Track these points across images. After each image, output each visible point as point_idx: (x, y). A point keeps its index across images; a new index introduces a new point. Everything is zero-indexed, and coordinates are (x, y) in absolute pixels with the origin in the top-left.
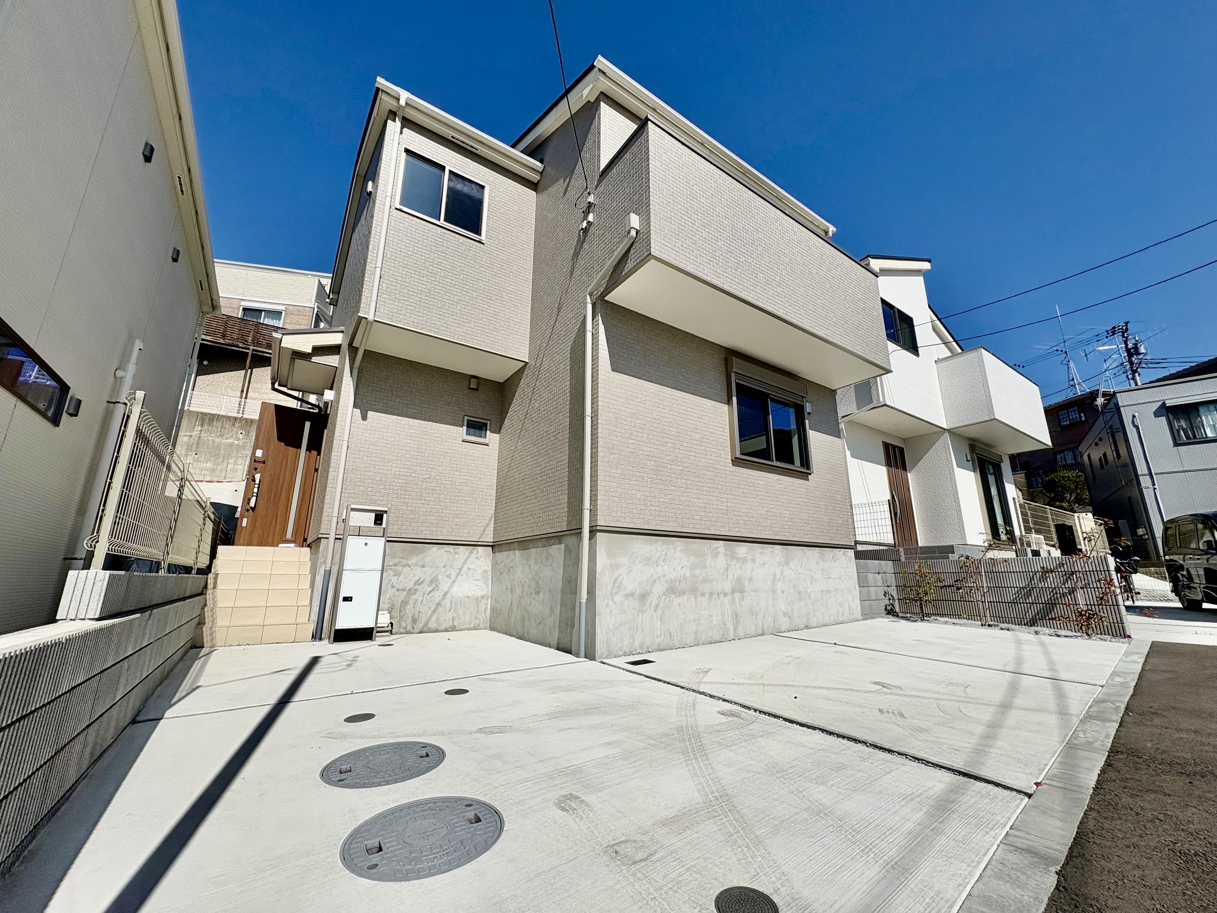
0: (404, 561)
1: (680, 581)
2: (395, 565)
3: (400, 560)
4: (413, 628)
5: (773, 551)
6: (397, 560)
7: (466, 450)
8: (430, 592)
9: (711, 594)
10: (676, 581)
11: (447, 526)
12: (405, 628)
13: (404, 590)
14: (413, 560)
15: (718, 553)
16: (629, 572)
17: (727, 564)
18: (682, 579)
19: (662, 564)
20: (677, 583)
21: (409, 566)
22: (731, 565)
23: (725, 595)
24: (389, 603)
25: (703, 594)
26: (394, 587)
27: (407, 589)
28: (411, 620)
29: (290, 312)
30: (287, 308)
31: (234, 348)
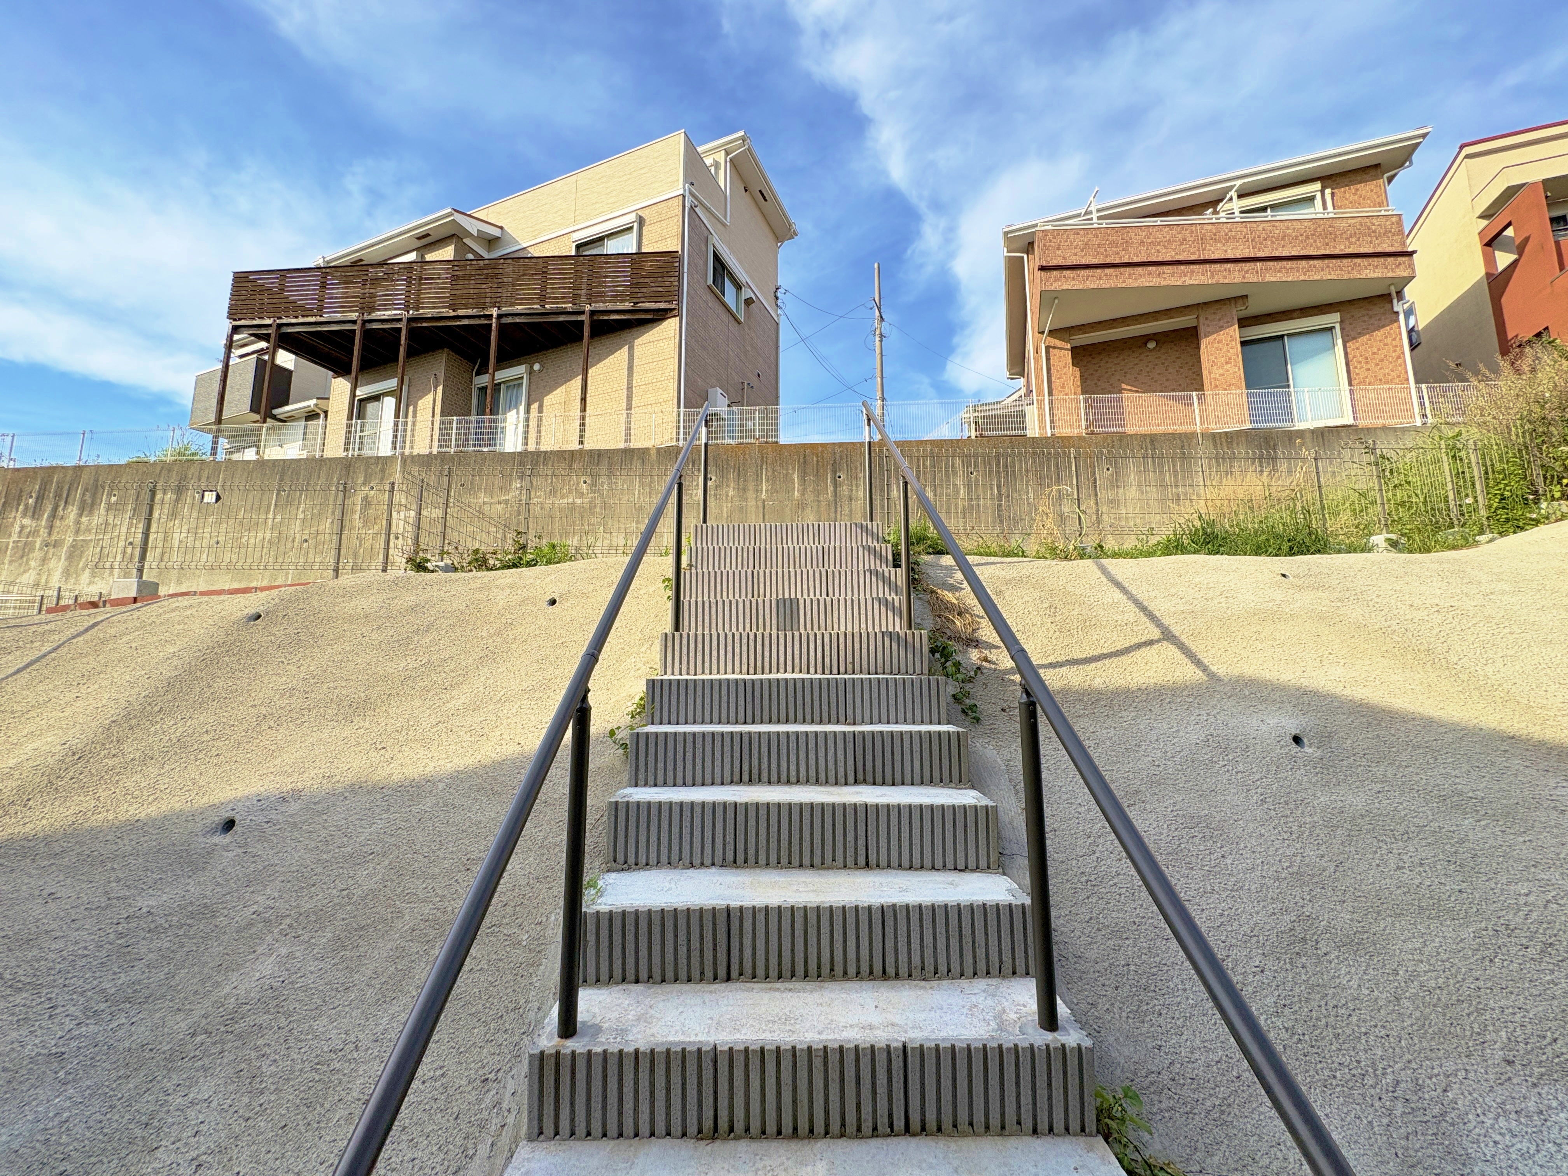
29: (647, 222)
30: (641, 217)
31: (562, 318)
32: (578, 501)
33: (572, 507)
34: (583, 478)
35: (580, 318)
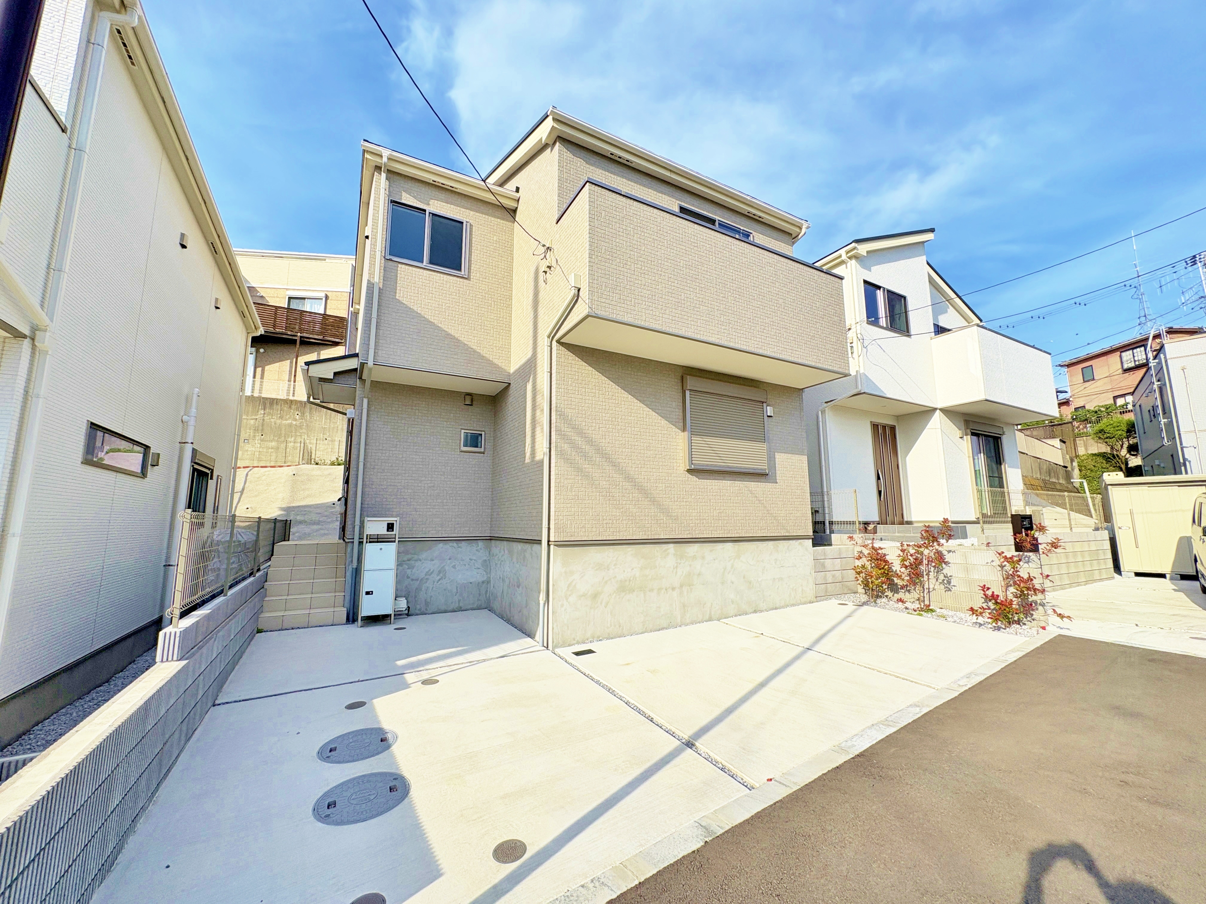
0: (416, 557)
1: (630, 581)
2: (409, 560)
3: (413, 556)
4: (426, 609)
5: (723, 548)
6: (409, 556)
7: (464, 459)
8: (439, 580)
9: (660, 589)
10: (626, 581)
11: (450, 526)
12: (420, 610)
13: (417, 580)
14: (424, 555)
15: (668, 554)
16: (582, 577)
17: (677, 563)
18: (632, 579)
19: (614, 567)
20: (627, 583)
21: (420, 561)
22: (680, 564)
23: (673, 589)
24: (406, 591)
25: (651, 590)
26: (409, 578)
27: (420, 579)
28: (424, 603)
29: (330, 298)
30: (326, 295)
31: (284, 336)
32: (294, 423)
33: (290, 425)
34: (297, 413)
35: (295, 338)
